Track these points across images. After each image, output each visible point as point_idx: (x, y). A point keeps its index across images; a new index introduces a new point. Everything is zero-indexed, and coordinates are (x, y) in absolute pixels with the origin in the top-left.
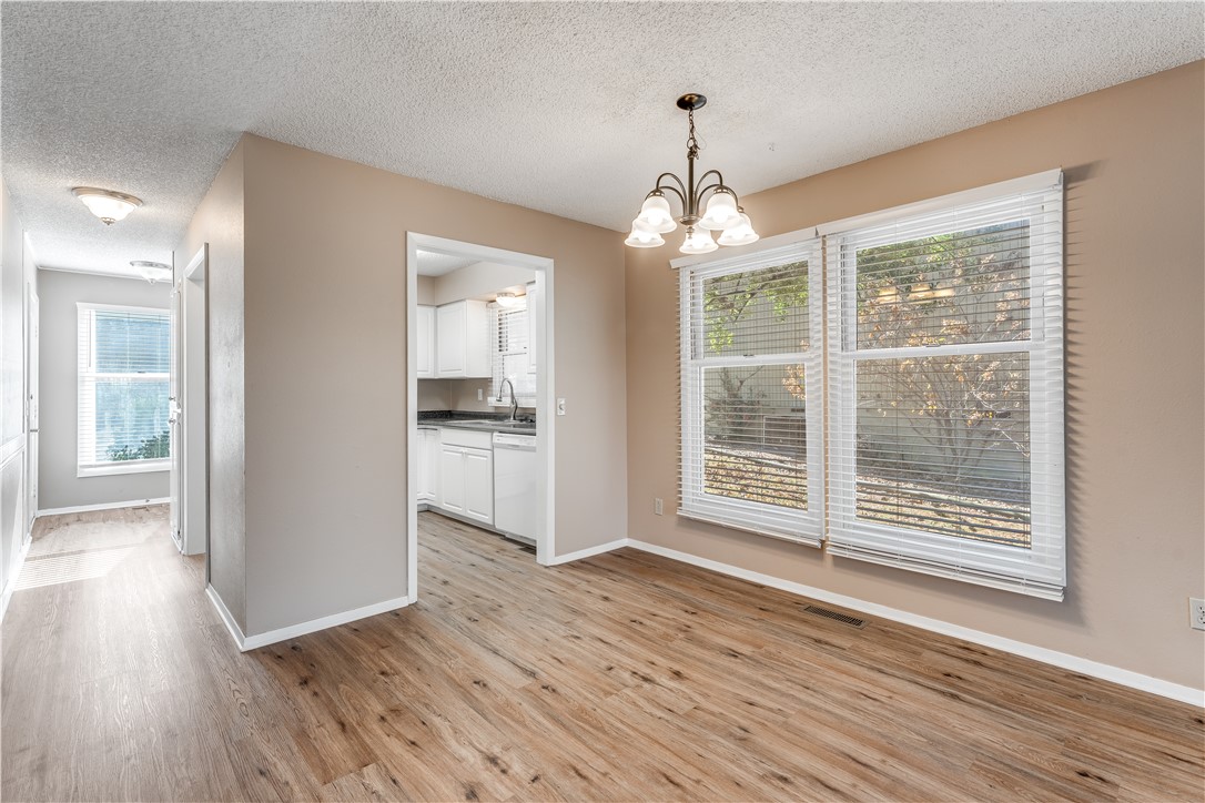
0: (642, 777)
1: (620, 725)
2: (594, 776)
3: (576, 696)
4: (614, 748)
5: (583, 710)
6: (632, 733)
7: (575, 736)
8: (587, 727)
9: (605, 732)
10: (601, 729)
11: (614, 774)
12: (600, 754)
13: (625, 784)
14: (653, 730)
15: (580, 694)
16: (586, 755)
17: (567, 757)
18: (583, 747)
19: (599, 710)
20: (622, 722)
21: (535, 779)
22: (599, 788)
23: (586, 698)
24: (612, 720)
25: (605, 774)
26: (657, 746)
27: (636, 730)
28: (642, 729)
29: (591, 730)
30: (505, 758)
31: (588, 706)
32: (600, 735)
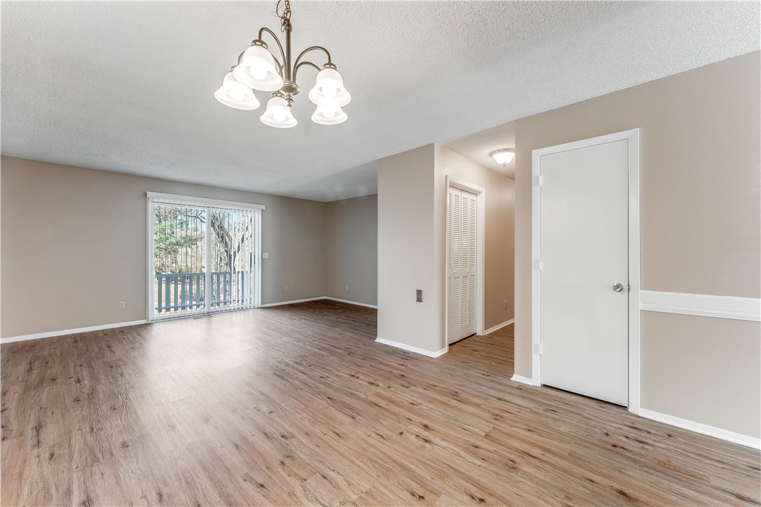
0: (351, 436)
1: (361, 464)
2: (374, 435)
3: (394, 489)
4: (364, 450)
5: (387, 476)
6: (354, 459)
7: (388, 456)
8: (381, 462)
9: (370, 459)
10: (372, 461)
11: (364, 437)
12: (372, 446)
13: (359, 433)
14: (340, 461)
15: (391, 491)
16: (379, 445)
17: (388, 444)
18: (382, 450)
19: (375, 476)
20: (359, 467)
21: (401, 433)
22: (371, 431)
23: (385, 487)
24: (366, 468)
25: (369, 436)
26: (340, 451)
27: (350, 461)
28: (347, 462)
29: (378, 460)
30: (421, 443)
31: (383, 480)
32: (372, 457)
